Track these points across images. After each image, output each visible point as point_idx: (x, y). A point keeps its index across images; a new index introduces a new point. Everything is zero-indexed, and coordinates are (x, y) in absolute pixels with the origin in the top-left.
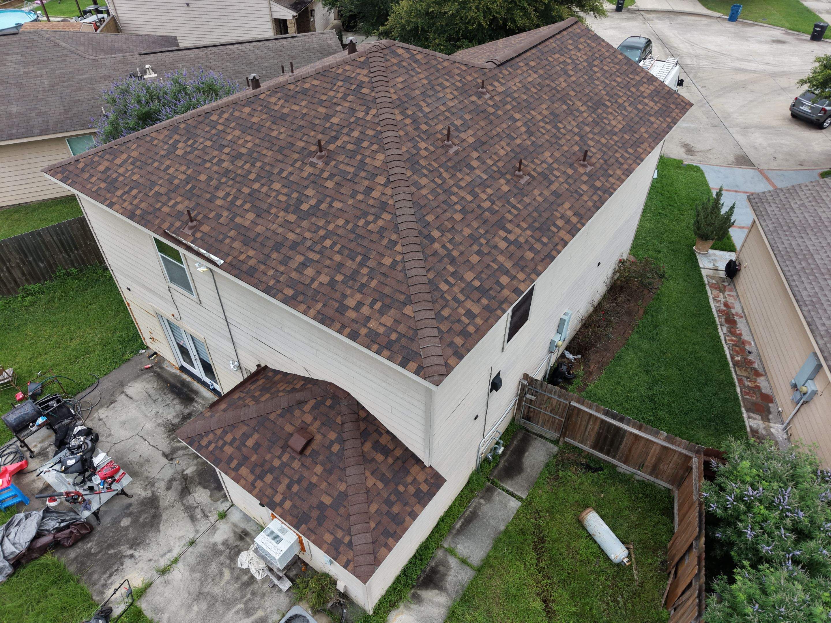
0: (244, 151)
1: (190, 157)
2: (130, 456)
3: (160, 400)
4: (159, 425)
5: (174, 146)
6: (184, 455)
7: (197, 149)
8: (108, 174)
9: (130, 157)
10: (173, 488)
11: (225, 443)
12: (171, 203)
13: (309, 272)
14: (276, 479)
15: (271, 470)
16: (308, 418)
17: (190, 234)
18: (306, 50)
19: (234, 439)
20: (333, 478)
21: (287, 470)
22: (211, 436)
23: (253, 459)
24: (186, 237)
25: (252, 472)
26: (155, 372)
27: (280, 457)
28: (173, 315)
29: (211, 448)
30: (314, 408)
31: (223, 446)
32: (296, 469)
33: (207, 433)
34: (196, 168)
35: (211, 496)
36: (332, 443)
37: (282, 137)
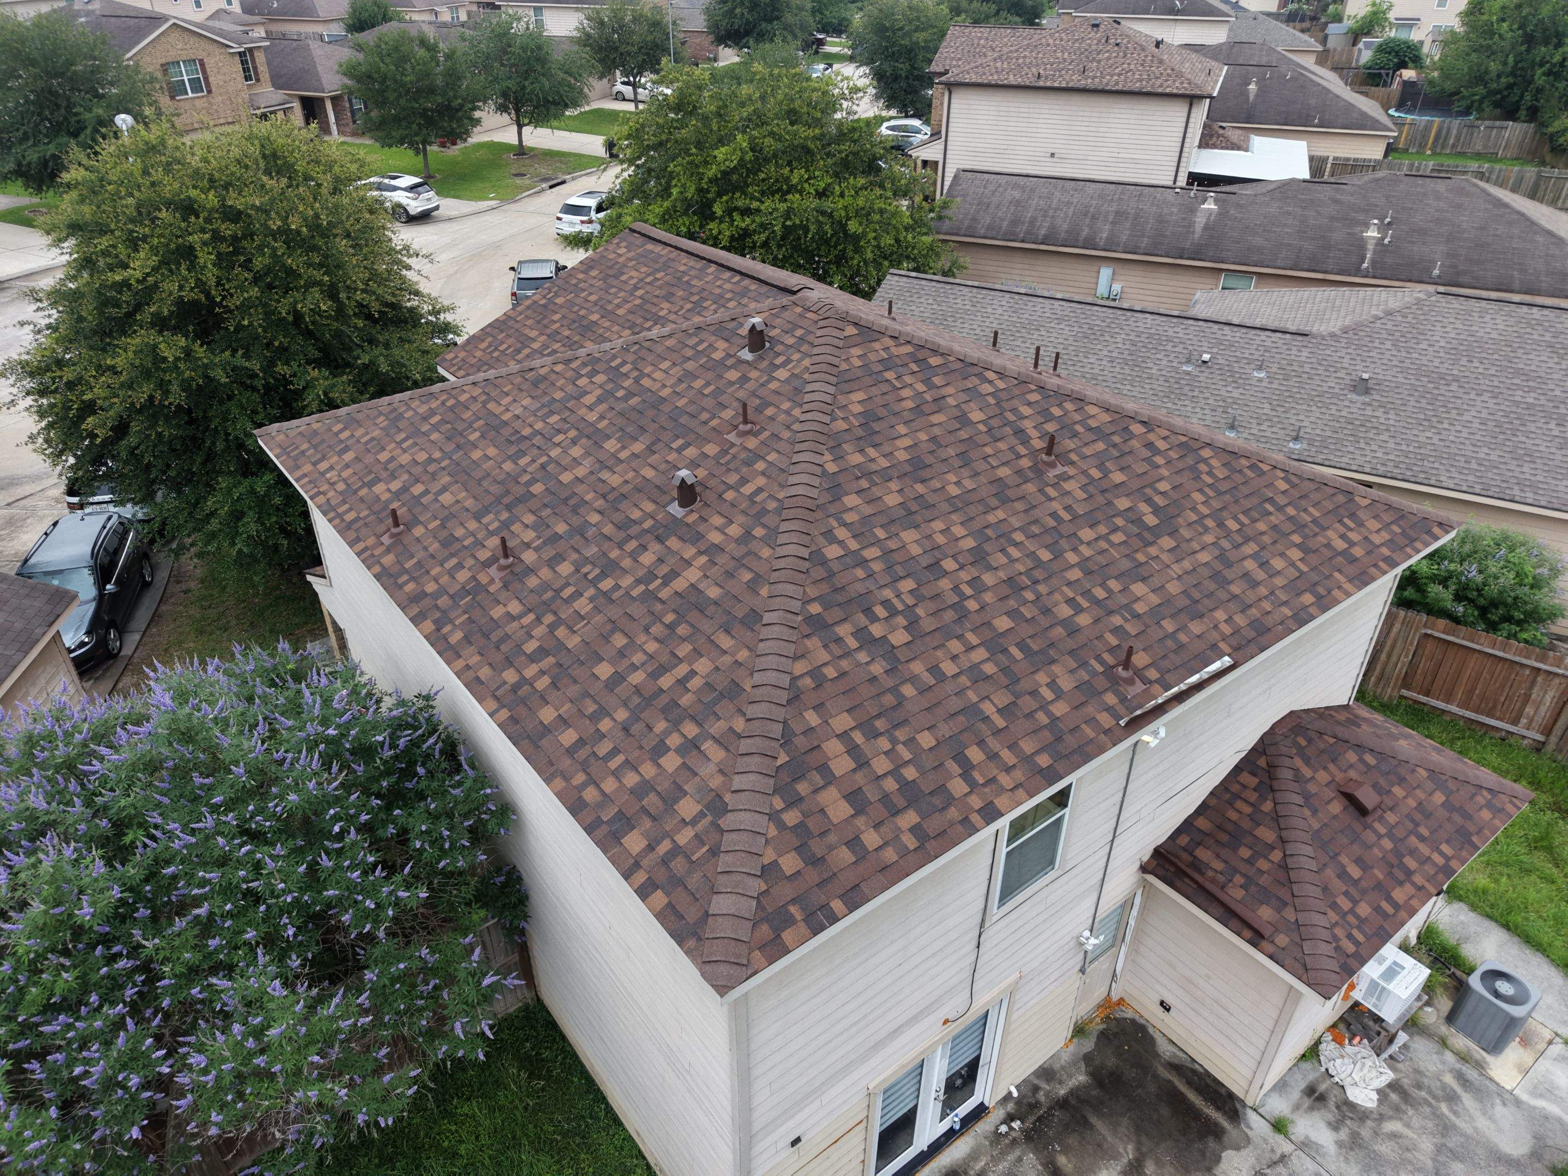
11: (1352, 911)
14: (1413, 852)
17: (1144, 686)
19: (1346, 894)
21: (1399, 833)
23: (1381, 876)
25: (1401, 883)
28: (945, 1023)
29: (1360, 938)
30: (1307, 762)
31: (1357, 917)
35: (1237, 1148)
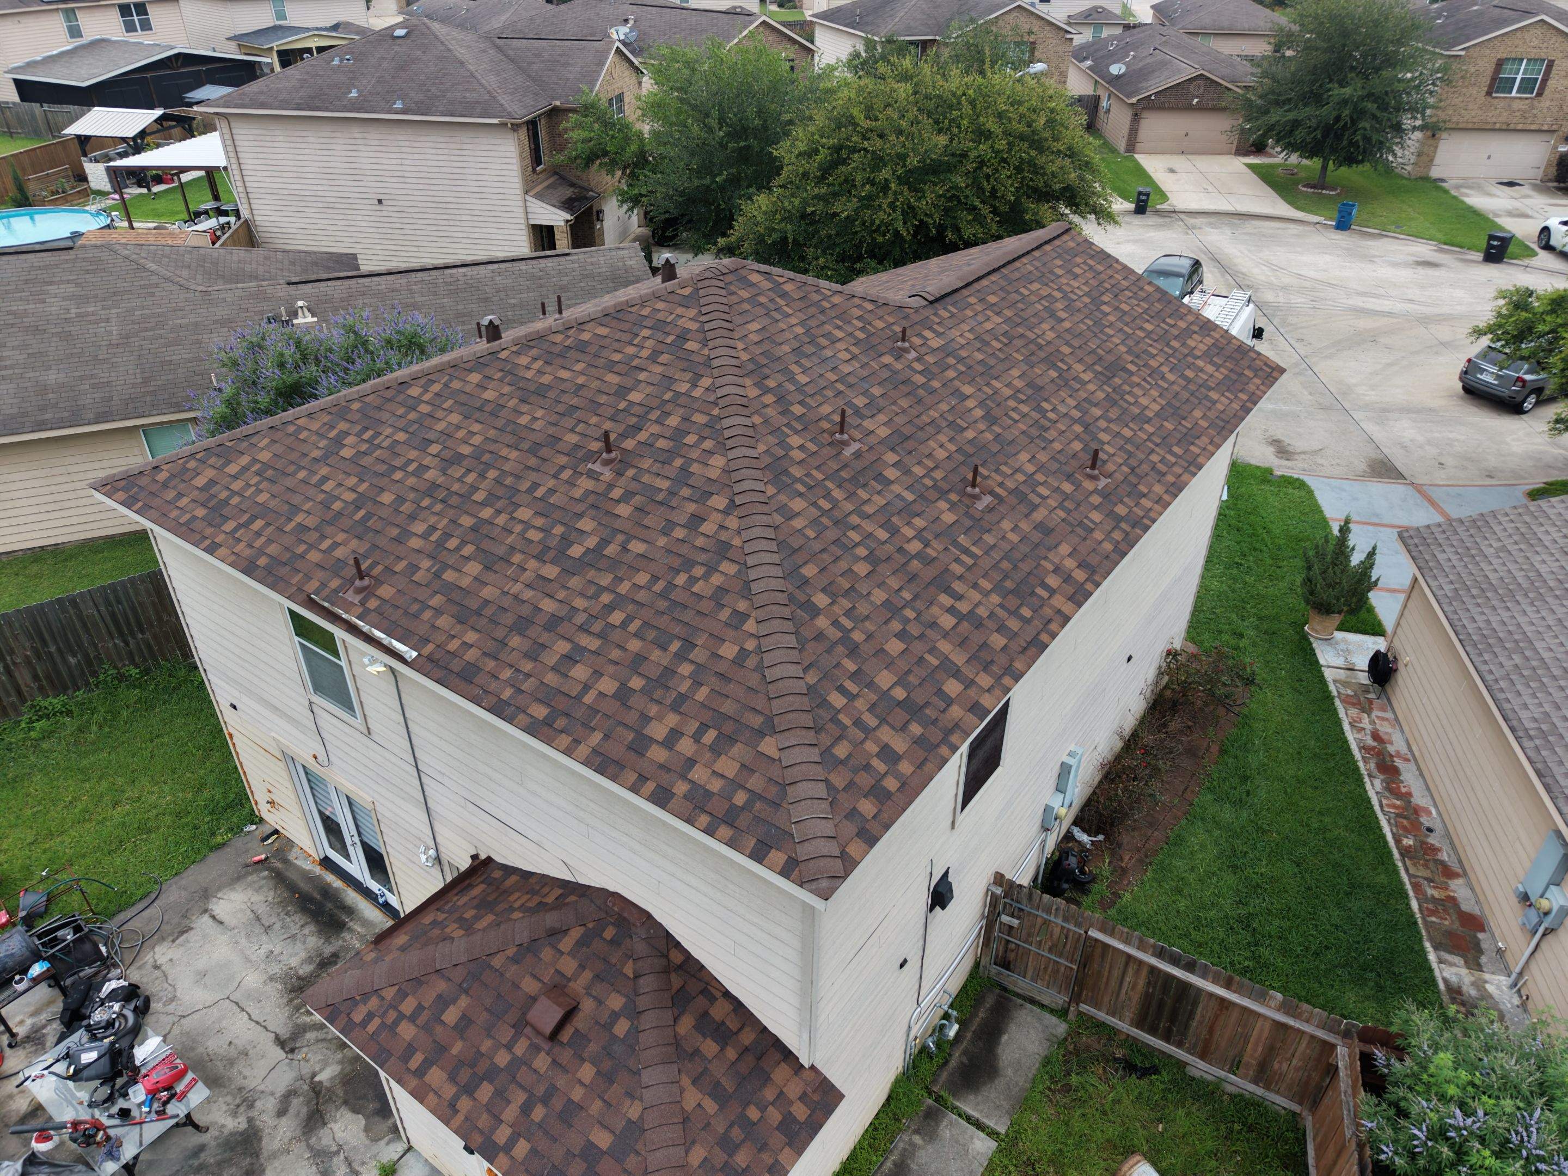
0: (466, 450)
1: (367, 461)
2: (209, 1043)
3: (278, 926)
4: (271, 979)
5: (338, 442)
6: (318, 1041)
7: (379, 447)
8: (213, 491)
9: (255, 461)
10: (292, 1111)
11: (401, 1016)
12: (325, 545)
13: (580, 672)
14: (501, 1095)
15: (491, 1074)
16: (568, 965)
17: (356, 602)
18: (586, 276)
19: (420, 1008)
20: (616, 1090)
21: (523, 1075)
22: (373, 1003)
23: (455, 1051)
24: (348, 607)
25: (452, 1078)
26: (271, 869)
27: (509, 1047)
28: (315, 757)
29: (371, 1028)
30: (580, 943)
31: (396, 1023)
32: (542, 1071)
33: (366, 996)
34: (375, 481)
35: (367, 1130)
36: (615, 1016)
37: (537, 425)
